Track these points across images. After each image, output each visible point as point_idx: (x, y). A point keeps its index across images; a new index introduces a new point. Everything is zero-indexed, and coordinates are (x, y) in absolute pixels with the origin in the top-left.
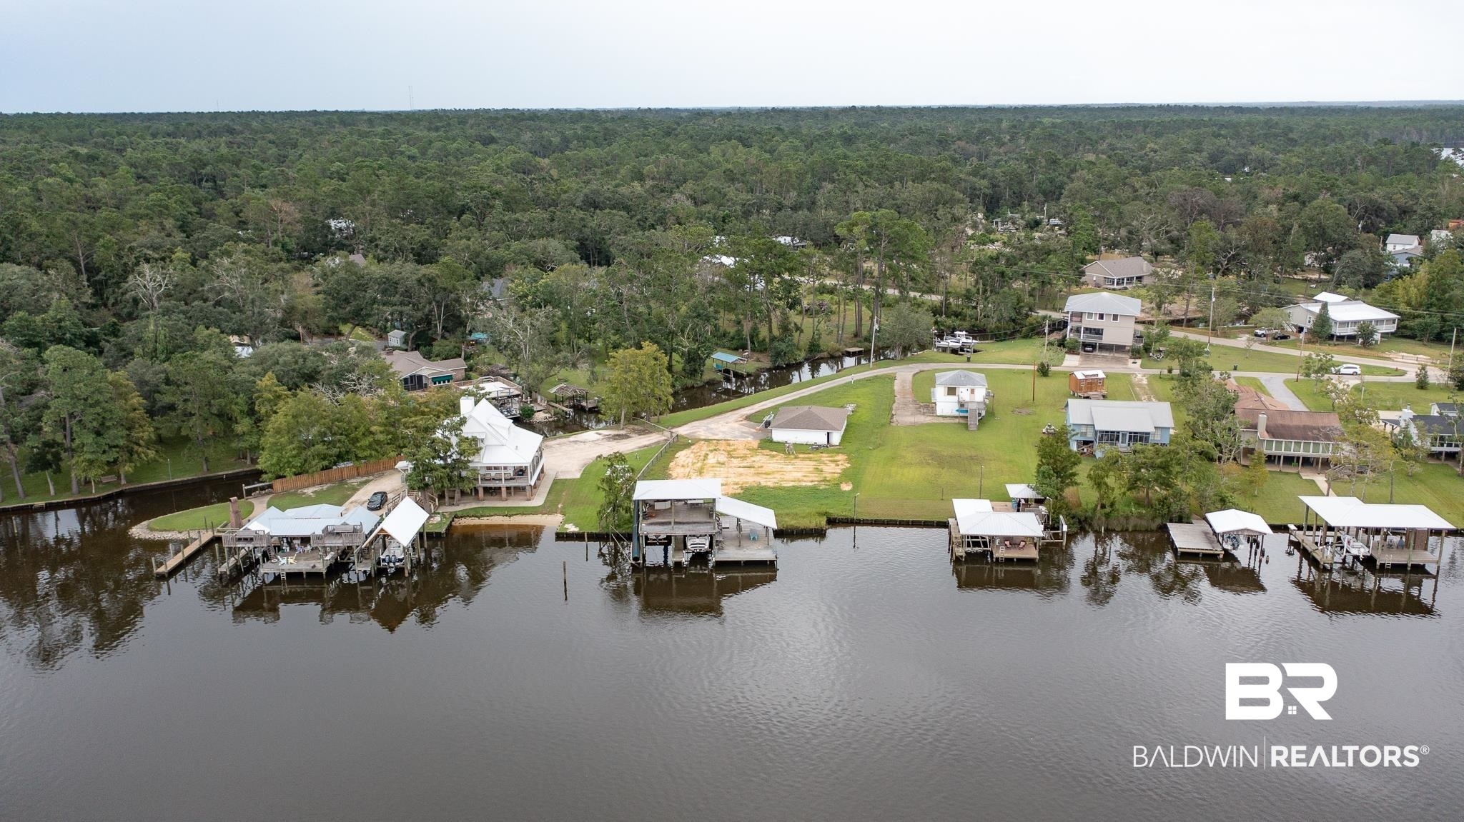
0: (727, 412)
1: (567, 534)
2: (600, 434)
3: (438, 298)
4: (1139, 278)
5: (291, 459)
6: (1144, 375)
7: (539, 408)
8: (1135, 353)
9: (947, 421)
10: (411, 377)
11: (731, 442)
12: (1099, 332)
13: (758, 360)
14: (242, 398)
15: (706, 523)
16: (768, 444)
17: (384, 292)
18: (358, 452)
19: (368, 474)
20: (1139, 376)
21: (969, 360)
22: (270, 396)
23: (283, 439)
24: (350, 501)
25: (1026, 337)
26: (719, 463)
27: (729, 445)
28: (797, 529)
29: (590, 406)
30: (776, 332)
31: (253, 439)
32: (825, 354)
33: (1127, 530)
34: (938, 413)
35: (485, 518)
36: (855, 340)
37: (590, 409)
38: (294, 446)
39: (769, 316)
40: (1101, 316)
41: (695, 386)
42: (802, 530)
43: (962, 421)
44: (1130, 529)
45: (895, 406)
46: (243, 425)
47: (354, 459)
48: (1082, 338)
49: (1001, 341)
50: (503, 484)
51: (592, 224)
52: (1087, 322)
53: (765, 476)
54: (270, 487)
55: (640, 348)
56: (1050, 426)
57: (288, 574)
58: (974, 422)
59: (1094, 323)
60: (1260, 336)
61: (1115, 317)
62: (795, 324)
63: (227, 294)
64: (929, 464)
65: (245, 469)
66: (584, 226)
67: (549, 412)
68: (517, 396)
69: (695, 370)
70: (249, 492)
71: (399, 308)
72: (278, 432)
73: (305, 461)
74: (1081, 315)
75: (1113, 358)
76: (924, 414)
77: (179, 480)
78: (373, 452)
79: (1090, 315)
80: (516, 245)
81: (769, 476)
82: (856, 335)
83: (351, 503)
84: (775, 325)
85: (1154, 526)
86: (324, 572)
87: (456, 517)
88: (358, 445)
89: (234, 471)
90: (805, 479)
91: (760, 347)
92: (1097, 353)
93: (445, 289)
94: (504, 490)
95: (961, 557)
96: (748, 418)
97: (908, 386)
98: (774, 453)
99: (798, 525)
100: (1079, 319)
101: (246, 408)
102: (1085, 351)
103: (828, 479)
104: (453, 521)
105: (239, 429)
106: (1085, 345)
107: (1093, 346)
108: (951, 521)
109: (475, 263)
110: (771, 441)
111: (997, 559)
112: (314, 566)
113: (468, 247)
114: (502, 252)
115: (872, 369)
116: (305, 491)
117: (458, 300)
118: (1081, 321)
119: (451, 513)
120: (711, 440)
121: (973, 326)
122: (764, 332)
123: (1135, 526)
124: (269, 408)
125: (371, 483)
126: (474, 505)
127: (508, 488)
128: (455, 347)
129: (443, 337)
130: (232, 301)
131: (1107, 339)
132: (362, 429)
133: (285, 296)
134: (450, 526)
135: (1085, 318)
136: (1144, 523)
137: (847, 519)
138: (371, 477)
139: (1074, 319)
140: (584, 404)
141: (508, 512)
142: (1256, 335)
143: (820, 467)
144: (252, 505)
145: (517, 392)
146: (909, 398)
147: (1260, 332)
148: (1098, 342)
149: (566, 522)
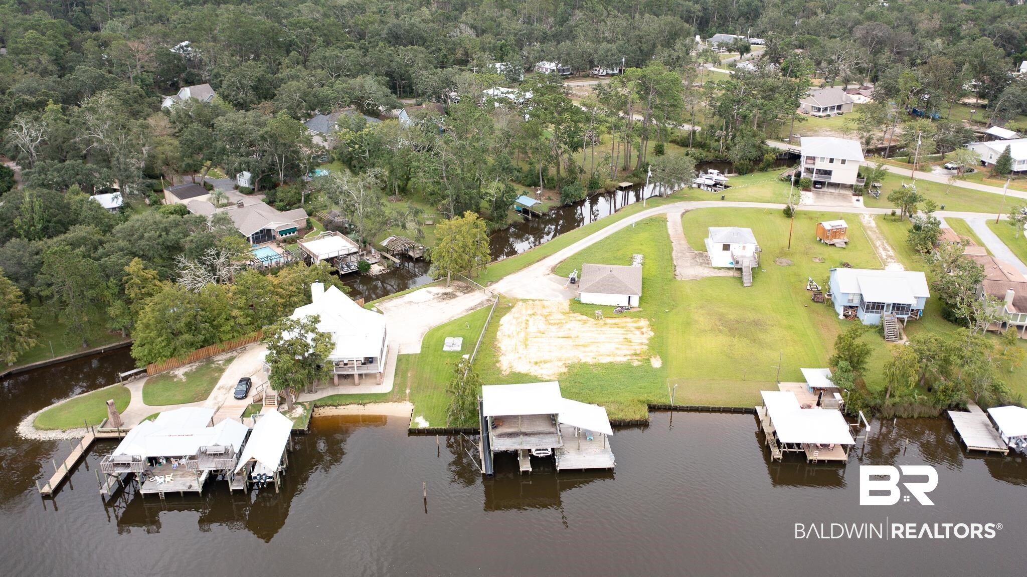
0: (534, 263)
1: (418, 430)
2: (430, 292)
3: (279, 153)
4: (839, 107)
5: (161, 351)
6: (870, 216)
7: (374, 261)
8: (857, 191)
9: (722, 274)
10: (261, 231)
11: (545, 303)
12: (828, 173)
13: (549, 199)
14: (112, 282)
15: (550, 433)
16: (577, 305)
17: (232, 141)
18: (221, 336)
19: (231, 349)
20: (867, 217)
21: (723, 198)
22: (137, 281)
23: (152, 334)
24: (217, 386)
25: (763, 170)
26: (540, 332)
27: (544, 307)
28: (624, 421)
29: (417, 256)
30: (563, 174)
31: (126, 321)
32: (602, 190)
33: (912, 417)
34: (714, 265)
35: (342, 407)
36: (625, 174)
37: (416, 259)
38: (163, 338)
39: (558, 160)
40: (832, 161)
41: (502, 229)
42: (629, 422)
43: (737, 274)
44: (916, 416)
45: (674, 254)
46: (115, 309)
47: (218, 341)
48: (815, 177)
49: (743, 174)
50: (356, 372)
51: (397, 59)
52: (820, 165)
53: (582, 349)
54: (145, 371)
55: (463, 216)
56: (811, 282)
57: (166, 494)
58: (747, 277)
59: (826, 166)
60: (950, 169)
61: (843, 162)
62: (580, 167)
63: (95, 145)
64: (720, 331)
65: (122, 343)
66: (391, 61)
67: (382, 265)
68: (356, 253)
69: (501, 216)
70: (125, 378)
71: (246, 159)
72: (147, 326)
73: (175, 349)
74: (814, 158)
75: (840, 195)
76: (701, 264)
77: (62, 357)
78: (235, 334)
79: (823, 159)
80: (338, 85)
81: (587, 349)
82: (625, 169)
83: (219, 389)
84: (561, 167)
85: (936, 413)
86: (200, 491)
87: (316, 406)
88: (221, 330)
89: (111, 346)
90: (619, 352)
91: (551, 185)
92: (825, 189)
93: (285, 144)
94: (356, 377)
95: (779, 459)
96: (554, 270)
97: (680, 230)
98: (585, 317)
99: (624, 418)
100: (812, 162)
101: (116, 290)
102: (815, 187)
103: (638, 352)
104: (313, 411)
105: (112, 311)
106: (816, 183)
107: (822, 184)
108: (759, 409)
109: (305, 101)
110: (579, 302)
111: (811, 461)
112: (190, 487)
113: (299, 89)
114: (327, 91)
115: (646, 209)
116: (176, 373)
117: (297, 152)
118: (814, 164)
119: (311, 402)
120: (527, 300)
121: (717, 157)
122: (552, 171)
123: (920, 413)
124: (138, 291)
125: (235, 362)
126: (330, 392)
127: (360, 375)
128: (296, 193)
129: (285, 182)
130: (100, 150)
131: (834, 179)
132: (224, 316)
133: (147, 148)
134: (312, 417)
135: (818, 161)
136: (927, 409)
137: (666, 406)
138: (235, 353)
139: (809, 161)
140: (411, 253)
141: (362, 399)
142: (947, 168)
143: (628, 337)
144: (128, 392)
145: (355, 250)
146: (685, 246)
147: (950, 166)
148: (827, 181)
149: (415, 413)
